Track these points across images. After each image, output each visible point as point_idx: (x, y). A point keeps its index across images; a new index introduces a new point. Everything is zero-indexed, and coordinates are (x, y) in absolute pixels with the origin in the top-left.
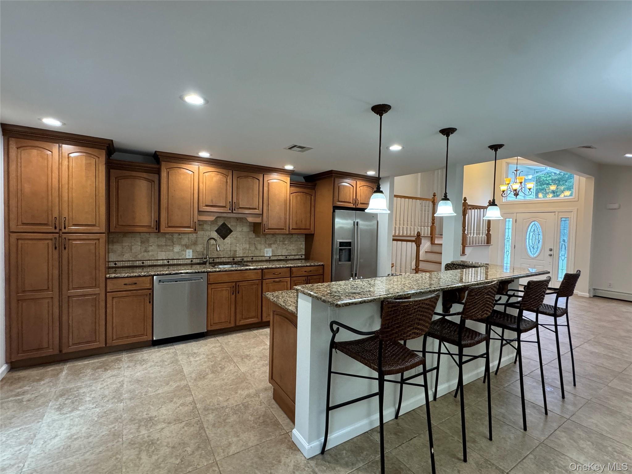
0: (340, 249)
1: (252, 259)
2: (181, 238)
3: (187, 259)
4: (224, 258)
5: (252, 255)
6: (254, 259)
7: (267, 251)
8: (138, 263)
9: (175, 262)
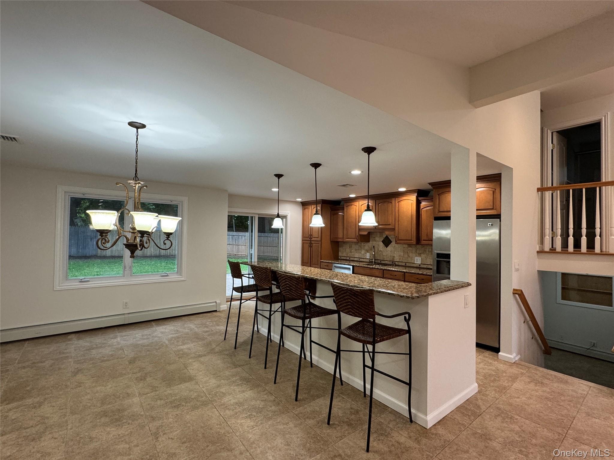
0: (437, 260)
1: (406, 264)
2: (364, 246)
3: (367, 259)
4: (386, 261)
5: (405, 261)
6: (407, 264)
7: (417, 259)
8: (348, 258)
9: (362, 260)
